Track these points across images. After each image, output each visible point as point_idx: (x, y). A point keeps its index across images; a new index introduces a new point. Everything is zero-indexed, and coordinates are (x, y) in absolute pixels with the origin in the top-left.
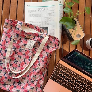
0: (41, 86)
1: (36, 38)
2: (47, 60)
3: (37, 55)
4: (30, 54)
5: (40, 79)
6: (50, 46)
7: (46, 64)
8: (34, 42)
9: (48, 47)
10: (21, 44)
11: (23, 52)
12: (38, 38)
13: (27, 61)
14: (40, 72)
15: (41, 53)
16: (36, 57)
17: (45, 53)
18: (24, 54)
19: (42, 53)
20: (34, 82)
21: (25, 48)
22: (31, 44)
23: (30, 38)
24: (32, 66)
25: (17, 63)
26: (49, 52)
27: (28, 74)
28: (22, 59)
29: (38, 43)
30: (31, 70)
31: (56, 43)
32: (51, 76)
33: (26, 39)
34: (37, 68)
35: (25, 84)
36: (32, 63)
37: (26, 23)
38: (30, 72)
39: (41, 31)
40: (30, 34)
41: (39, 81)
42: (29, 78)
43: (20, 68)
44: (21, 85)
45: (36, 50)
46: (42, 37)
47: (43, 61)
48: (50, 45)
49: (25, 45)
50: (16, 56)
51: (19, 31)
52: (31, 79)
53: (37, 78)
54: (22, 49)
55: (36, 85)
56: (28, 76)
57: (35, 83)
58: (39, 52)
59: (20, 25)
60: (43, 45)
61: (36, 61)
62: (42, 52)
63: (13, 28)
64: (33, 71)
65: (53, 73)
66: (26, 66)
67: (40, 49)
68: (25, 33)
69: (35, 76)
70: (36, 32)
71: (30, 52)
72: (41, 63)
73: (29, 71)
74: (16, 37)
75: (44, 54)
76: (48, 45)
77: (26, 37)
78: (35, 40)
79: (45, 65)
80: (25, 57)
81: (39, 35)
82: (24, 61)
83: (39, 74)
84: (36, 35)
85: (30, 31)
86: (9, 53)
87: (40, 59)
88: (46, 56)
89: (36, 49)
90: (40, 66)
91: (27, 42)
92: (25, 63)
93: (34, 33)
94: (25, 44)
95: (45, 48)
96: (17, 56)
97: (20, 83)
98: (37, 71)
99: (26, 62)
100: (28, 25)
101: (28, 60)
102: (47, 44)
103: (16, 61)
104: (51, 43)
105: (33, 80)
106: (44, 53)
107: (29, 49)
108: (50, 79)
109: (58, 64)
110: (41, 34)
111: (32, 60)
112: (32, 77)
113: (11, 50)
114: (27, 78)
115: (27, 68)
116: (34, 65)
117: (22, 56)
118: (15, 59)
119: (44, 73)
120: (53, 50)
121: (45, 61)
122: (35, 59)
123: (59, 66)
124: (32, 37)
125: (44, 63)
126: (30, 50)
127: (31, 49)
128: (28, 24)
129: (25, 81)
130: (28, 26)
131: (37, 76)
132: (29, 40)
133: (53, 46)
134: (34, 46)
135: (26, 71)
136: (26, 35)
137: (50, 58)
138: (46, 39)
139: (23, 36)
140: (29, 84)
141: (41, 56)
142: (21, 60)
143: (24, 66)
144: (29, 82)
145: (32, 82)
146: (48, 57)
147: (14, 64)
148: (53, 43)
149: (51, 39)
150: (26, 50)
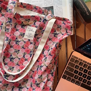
0: (50, 89)
2: (56, 53)
3: (41, 47)
4: (31, 47)
5: (48, 80)
6: (58, 32)
7: (55, 58)
8: (35, 29)
9: (56, 34)
10: (17, 33)
11: (21, 44)
12: (39, 23)
13: (27, 56)
14: (48, 70)
15: (46, 43)
16: (40, 50)
17: (52, 43)
18: (23, 48)
19: (48, 44)
20: (40, 85)
21: (23, 39)
22: (31, 32)
23: (28, 25)
24: (35, 63)
25: (14, 60)
26: (58, 41)
27: (31, 75)
28: (21, 54)
30: (34, 69)
31: (68, 27)
32: (63, 74)
33: (23, 26)
34: (42, 65)
35: (28, 88)
36: (35, 59)
37: (22, 3)
38: (33, 72)
39: (43, 13)
40: (28, 18)
41: (46, 83)
42: (32, 80)
43: (19, 68)
44: (22, 90)
45: (39, 40)
47: (50, 55)
48: (58, 30)
49: (23, 35)
50: (12, 51)
51: (11, 14)
52: (36, 82)
53: (44, 79)
54: (19, 40)
55: (44, 88)
56: (31, 77)
57: (42, 85)
58: (43, 43)
59: (12, 4)
60: (47, 32)
61: (40, 55)
62: (47, 42)
63: (3, 11)
64: (37, 69)
65: (65, 69)
66: (26, 63)
67: (44, 38)
68: (21, 17)
69: (41, 76)
70: (36, 14)
71: (31, 43)
72: (48, 57)
73: (31, 70)
74: (8, 23)
75: (51, 45)
76: (55, 31)
77: (22, 23)
78: (36, 27)
79: (54, 60)
80: (24, 51)
81: (41, 19)
82: (24, 56)
83: (46, 74)
84: (36, 19)
85: (28, 13)
87: (46, 53)
88: (54, 46)
89: (38, 38)
90: (47, 62)
91: (25, 31)
92: (26, 60)
93: (34, 16)
94: (23, 32)
95: (51, 36)
96: (14, 51)
97: (21, 88)
98: (43, 69)
99: (26, 58)
101: (29, 56)
102: (53, 31)
103: (12, 58)
104: (59, 27)
105: (38, 82)
106: (51, 43)
107: (29, 40)
108: (62, 78)
109: (71, 57)
110: (43, 17)
111: (34, 55)
112: (36, 77)
113: (4, 42)
114: (29, 79)
115: (28, 67)
116: (37, 61)
117: (21, 50)
118: (11, 56)
119: (53, 71)
120: (64, 37)
121: (53, 55)
122: (38, 53)
123: (72, 60)
124: (31, 22)
125: (51, 58)
126: (31, 41)
127: (32, 39)
128: (25, 4)
129: (28, 84)
130: (24, 7)
131: (43, 76)
132: (28, 27)
133: (63, 31)
134: (36, 35)
135: (28, 71)
136: (22, 21)
137: (59, 49)
138: (51, 23)
139: (19, 22)
140: (34, 87)
141: (46, 47)
142: (20, 56)
143: (24, 64)
144: (34, 86)
145: (38, 85)
146: (56, 48)
147: (10, 62)
148: (62, 27)
149: (59, 21)
150: (25, 42)
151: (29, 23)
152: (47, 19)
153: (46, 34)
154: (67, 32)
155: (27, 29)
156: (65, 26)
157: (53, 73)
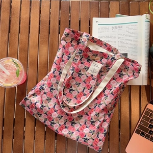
0: (105, 131)
1: (104, 61)
2: (119, 93)
3: (103, 85)
4: (93, 83)
5: (104, 121)
6: (124, 73)
7: (116, 99)
8: (100, 66)
9: (122, 74)
10: (82, 66)
11: (84, 78)
12: (106, 60)
13: (87, 91)
14: (105, 110)
15: (110, 82)
16: (101, 88)
17: (116, 83)
18: (84, 82)
19: (111, 83)
20: (95, 124)
21: (87, 73)
22: (96, 68)
24: (94, 100)
25: (73, 92)
26: (123, 82)
27: (86, 111)
28: (80, 88)
29: (107, 67)
30: (91, 106)
31: (136, 69)
33: (89, 60)
34: (102, 103)
35: (81, 125)
36: (95, 96)
37: (93, 38)
38: (90, 109)
39: (112, 51)
40: (96, 54)
41: (102, 123)
42: (87, 117)
43: (76, 101)
44: (75, 125)
45: (102, 77)
46: (114, 58)
47: (112, 93)
48: (125, 71)
49: (87, 69)
50: (73, 83)
51: (83, 46)
52: (92, 119)
53: (101, 118)
54: (82, 73)
55: (98, 128)
56: (87, 114)
57: (97, 124)
58: (106, 81)
59: (86, 37)
60: (113, 70)
61: (101, 94)
62: (111, 80)
63: (74, 42)
64: (95, 107)
66: (84, 98)
67: (109, 76)
68: (90, 51)
69: (98, 114)
70: (104, 51)
71: (93, 79)
72: (109, 96)
73: (88, 106)
74: (78, 54)
75: (114, 85)
76: (121, 72)
77: (89, 57)
78: (102, 63)
79: (114, 100)
80: (85, 85)
81: (108, 57)
82: (83, 91)
83: (104, 113)
84: (104, 56)
85: (97, 49)
86: (64, 77)
87: (107, 92)
88: (118, 86)
89: (102, 75)
90: (106, 101)
91: (90, 65)
92: (84, 95)
93: (102, 53)
94: (88, 66)
95: (116, 76)
96: (75, 82)
97: (74, 123)
98: (102, 107)
99: (85, 92)
100: (94, 40)
101: (89, 91)
103: (72, 90)
104: (127, 68)
105: (94, 120)
106: (114, 83)
107: (92, 75)
110: (111, 56)
111: (94, 91)
112: (93, 114)
113: (68, 72)
114: (84, 116)
115: (86, 101)
116: (96, 98)
117: (82, 83)
118: (71, 87)
119: (110, 112)
120: (129, 79)
121: (115, 94)
122: (99, 90)
124: (98, 58)
125: (113, 97)
126: (94, 77)
127: (95, 75)
128: (96, 39)
129: (82, 121)
130: (94, 42)
131: (101, 115)
132: (94, 62)
133: (130, 73)
134: (100, 71)
135: (85, 106)
136: (90, 55)
138: (119, 62)
139: (86, 55)
140: (87, 125)
141: (108, 86)
142: (79, 89)
143: (82, 99)
144: (88, 123)
145: (93, 123)
147: (69, 93)
148: (129, 68)
149: (127, 62)
150: (87, 76)
151: (95, 59)
152: (116, 57)
153: (112, 72)
154: (133, 74)
155: (92, 64)
156: (133, 68)
157: (110, 114)
